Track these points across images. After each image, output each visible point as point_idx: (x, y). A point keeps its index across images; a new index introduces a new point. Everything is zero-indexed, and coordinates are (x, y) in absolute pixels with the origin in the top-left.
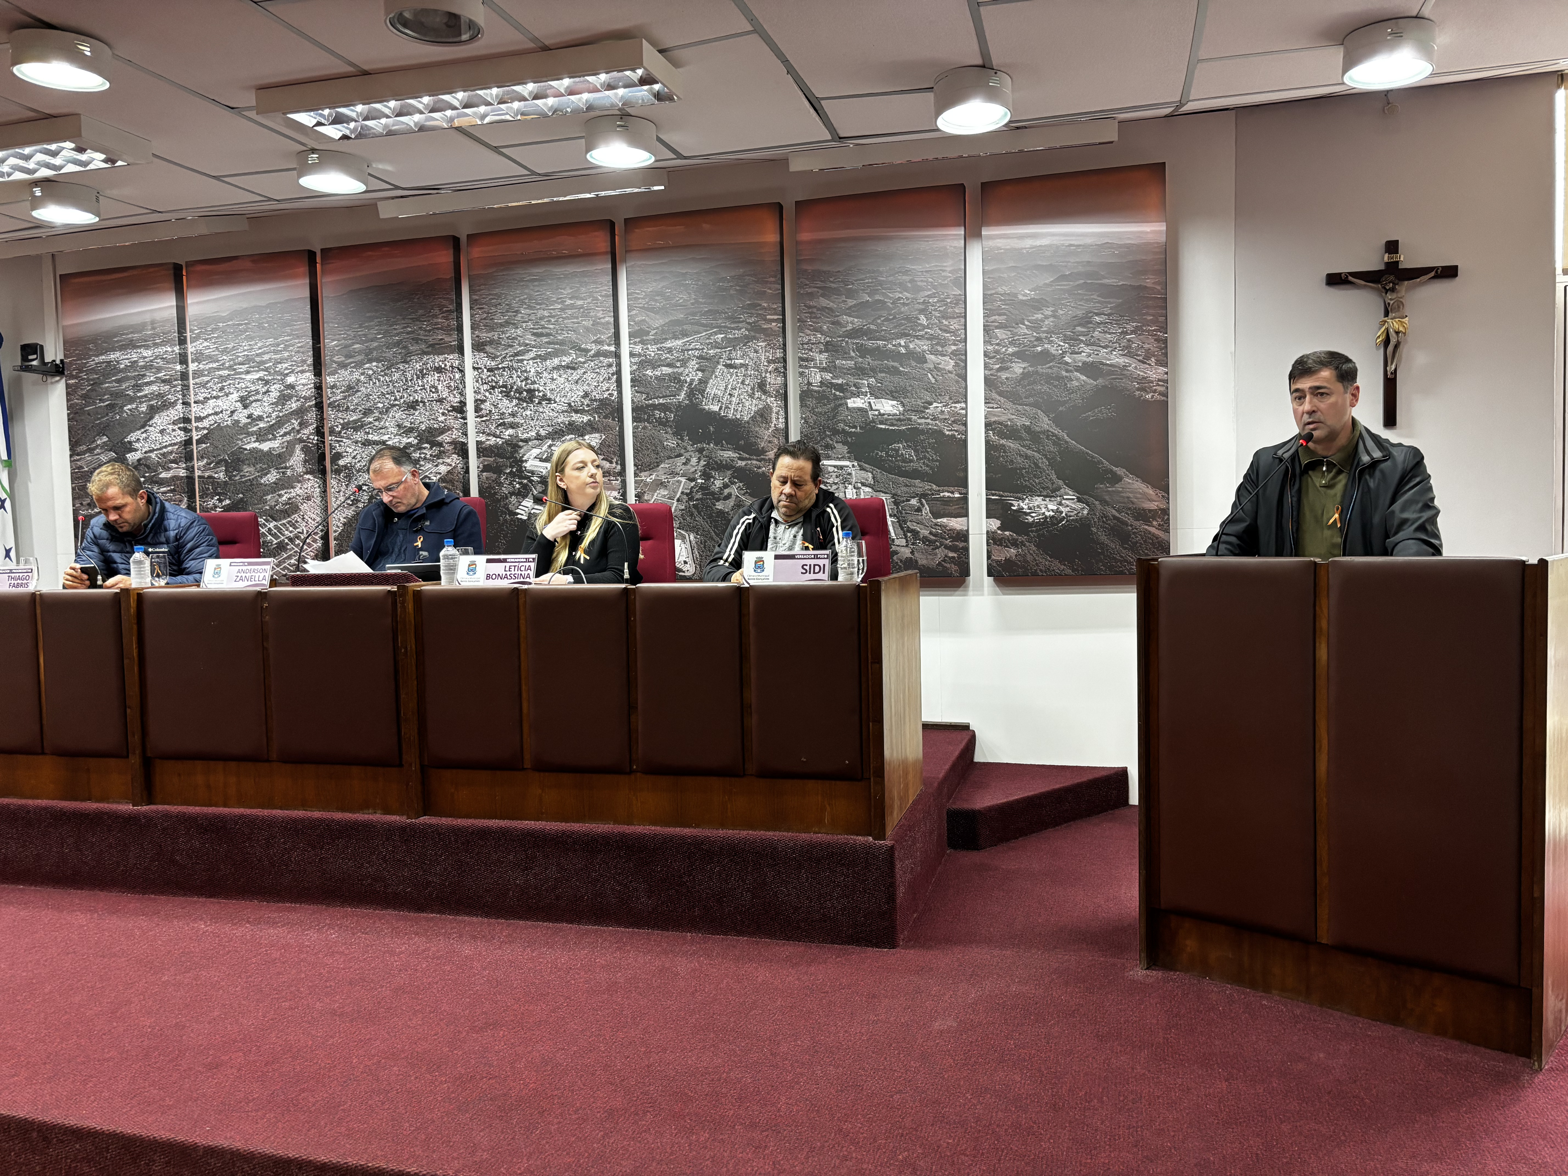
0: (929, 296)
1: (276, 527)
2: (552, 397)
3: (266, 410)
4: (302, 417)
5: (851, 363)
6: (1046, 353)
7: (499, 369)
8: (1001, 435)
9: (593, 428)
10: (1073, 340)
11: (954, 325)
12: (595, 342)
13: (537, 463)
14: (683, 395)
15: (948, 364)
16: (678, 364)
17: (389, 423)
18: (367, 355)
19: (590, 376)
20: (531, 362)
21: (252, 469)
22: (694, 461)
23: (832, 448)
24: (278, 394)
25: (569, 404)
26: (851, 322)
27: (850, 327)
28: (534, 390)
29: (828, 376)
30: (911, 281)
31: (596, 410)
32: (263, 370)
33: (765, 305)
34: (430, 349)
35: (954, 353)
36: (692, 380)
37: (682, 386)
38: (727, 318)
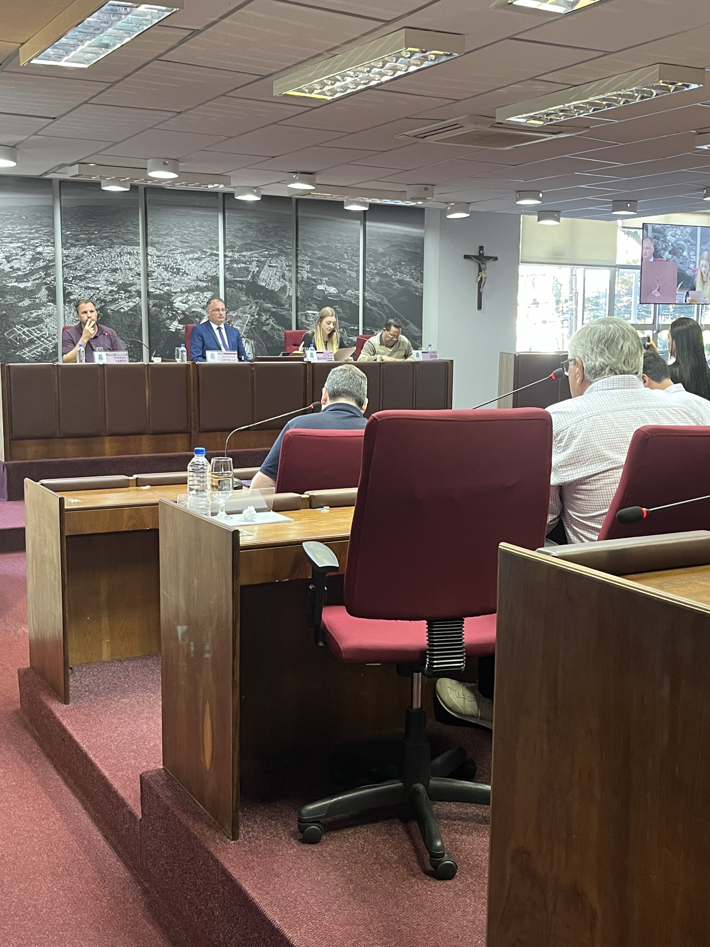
0: (348, 247)
1: (28, 331)
2: (189, 273)
3: (23, 265)
4: (47, 271)
5: (319, 271)
6: (386, 274)
7: (162, 256)
8: (371, 305)
9: (208, 289)
10: (395, 270)
11: (356, 259)
12: (210, 248)
13: (181, 304)
14: (250, 277)
15: (354, 275)
16: (248, 263)
17: (101, 278)
18: (88, 241)
19: (207, 264)
20: (179, 255)
21: (12, 298)
22: (254, 307)
23: (311, 306)
24: (31, 257)
25: (197, 277)
26: (320, 254)
27: (319, 255)
28: (180, 269)
29: (310, 275)
30: (342, 240)
31: (209, 281)
32: (21, 242)
33: (285, 241)
34: (125, 243)
35: (356, 270)
36: (254, 271)
37: (249, 273)
38: (269, 245)
